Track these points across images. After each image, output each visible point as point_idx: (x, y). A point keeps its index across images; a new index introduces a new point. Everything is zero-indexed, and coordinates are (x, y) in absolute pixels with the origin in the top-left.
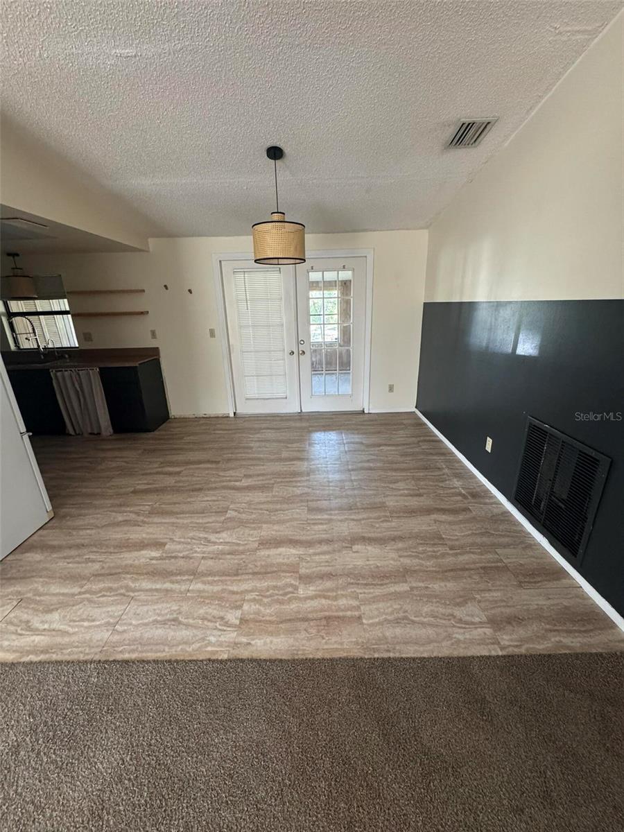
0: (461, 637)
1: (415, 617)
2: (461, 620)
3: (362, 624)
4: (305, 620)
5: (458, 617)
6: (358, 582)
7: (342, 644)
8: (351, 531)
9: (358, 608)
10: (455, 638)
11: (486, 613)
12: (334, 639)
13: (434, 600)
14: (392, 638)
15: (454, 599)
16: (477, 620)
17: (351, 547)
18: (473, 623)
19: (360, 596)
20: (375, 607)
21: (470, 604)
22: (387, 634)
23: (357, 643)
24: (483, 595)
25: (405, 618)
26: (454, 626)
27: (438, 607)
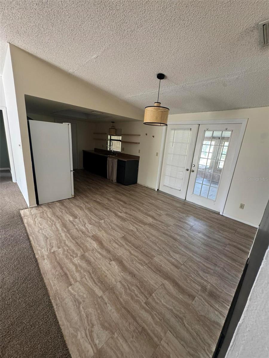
0: (79, 337)
1: (83, 307)
2: (92, 331)
3: (68, 287)
4: (62, 268)
5: (93, 329)
6: (92, 274)
7: (54, 285)
8: (122, 255)
9: (76, 281)
10: (77, 334)
11: (105, 345)
12: (56, 282)
13: (99, 311)
14: (65, 303)
15: (106, 321)
16: (97, 342)
17: (111, 261)
18: (93, 340)
19: (84, 279)
20: (80, 287)
21: (107, 332)
22: (67, 300)
23: (57, 290)
24: (119, 338)
25: (80, 303)
26: (85, 330)
27: (95, 315)
